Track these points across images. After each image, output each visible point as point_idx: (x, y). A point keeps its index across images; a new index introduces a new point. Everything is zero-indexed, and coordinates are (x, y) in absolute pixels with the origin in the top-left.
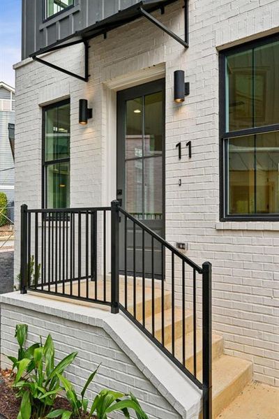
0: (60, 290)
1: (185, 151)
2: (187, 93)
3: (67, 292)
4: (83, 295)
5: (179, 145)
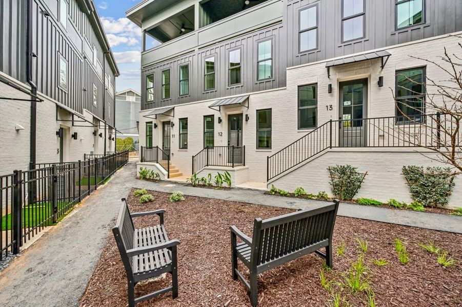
2: (174, 125)
5: (172, 135)
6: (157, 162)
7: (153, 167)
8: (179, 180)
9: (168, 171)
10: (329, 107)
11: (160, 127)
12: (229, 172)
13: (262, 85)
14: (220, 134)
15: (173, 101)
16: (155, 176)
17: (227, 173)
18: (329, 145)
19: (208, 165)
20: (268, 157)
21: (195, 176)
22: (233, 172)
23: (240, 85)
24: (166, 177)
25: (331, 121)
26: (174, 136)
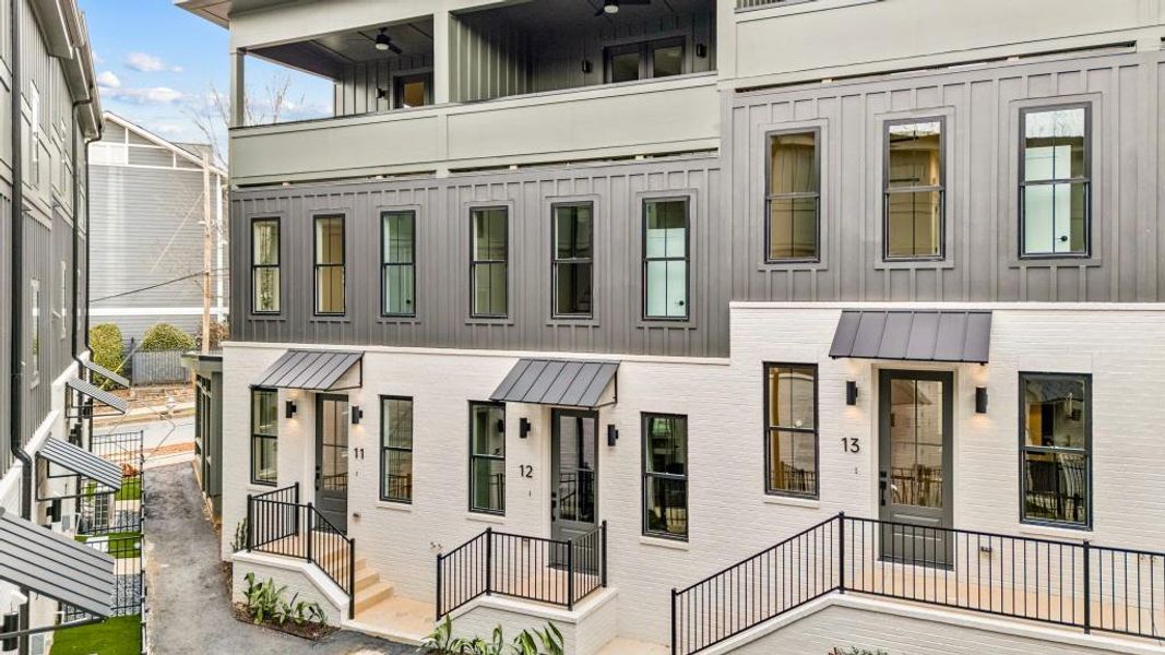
0: (266, 549)
1: (359, 453)
2: (361, 416)
3: (271, 549)
4: (286, 552)
5: (356, 450)
6: (309, 559)
7: (297, 577)
8: (392, 633)
9: (352, 594)
10: (850, 443)
11: (306, 410)
12: (557, 626)
13: (656, 334)
14: (526, 471)
15: (357, 327)
16: (306, 610)
17: (554, 629)
18: (837, 583)
19: (488, 591)
20: (674, 593)
21: (448, 626)
22: (570, 628)
23: (590, 323)
24: (345, 613)
25: (841, 517)
26: (360, 453)
